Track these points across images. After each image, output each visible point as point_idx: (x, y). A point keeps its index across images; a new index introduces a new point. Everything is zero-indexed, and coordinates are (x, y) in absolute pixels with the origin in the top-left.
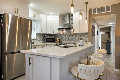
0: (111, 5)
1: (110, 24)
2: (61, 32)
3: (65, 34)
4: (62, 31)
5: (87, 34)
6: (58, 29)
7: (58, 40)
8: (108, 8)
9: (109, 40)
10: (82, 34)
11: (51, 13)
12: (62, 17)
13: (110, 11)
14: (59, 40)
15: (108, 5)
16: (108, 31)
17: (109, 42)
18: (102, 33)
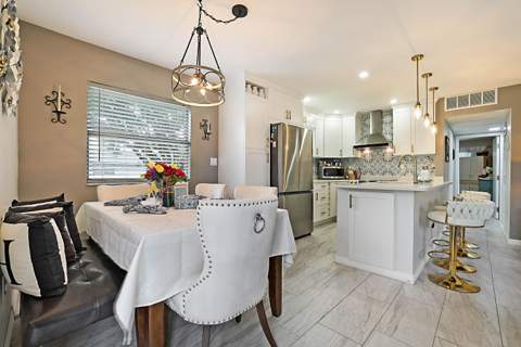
0: (499, 89)
1: (491, 130)
2: (359, 154)
3: (368, 158)
4: (362, 151)
5: (429, 157)
6: (355, 147)
7: (351, 172)
8: (489, 96)
9: (487, 175)
10: (416, 157)
11: (337, 112)
12: (362, 118)
13: (496, 103)
14: (355, 173)
15: (489, 89)
16: (483, 149)
17: (488, 178)
18: (464, 155)
